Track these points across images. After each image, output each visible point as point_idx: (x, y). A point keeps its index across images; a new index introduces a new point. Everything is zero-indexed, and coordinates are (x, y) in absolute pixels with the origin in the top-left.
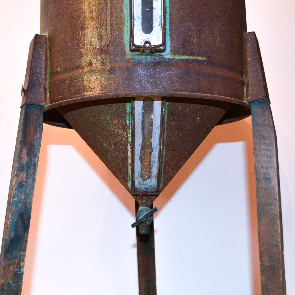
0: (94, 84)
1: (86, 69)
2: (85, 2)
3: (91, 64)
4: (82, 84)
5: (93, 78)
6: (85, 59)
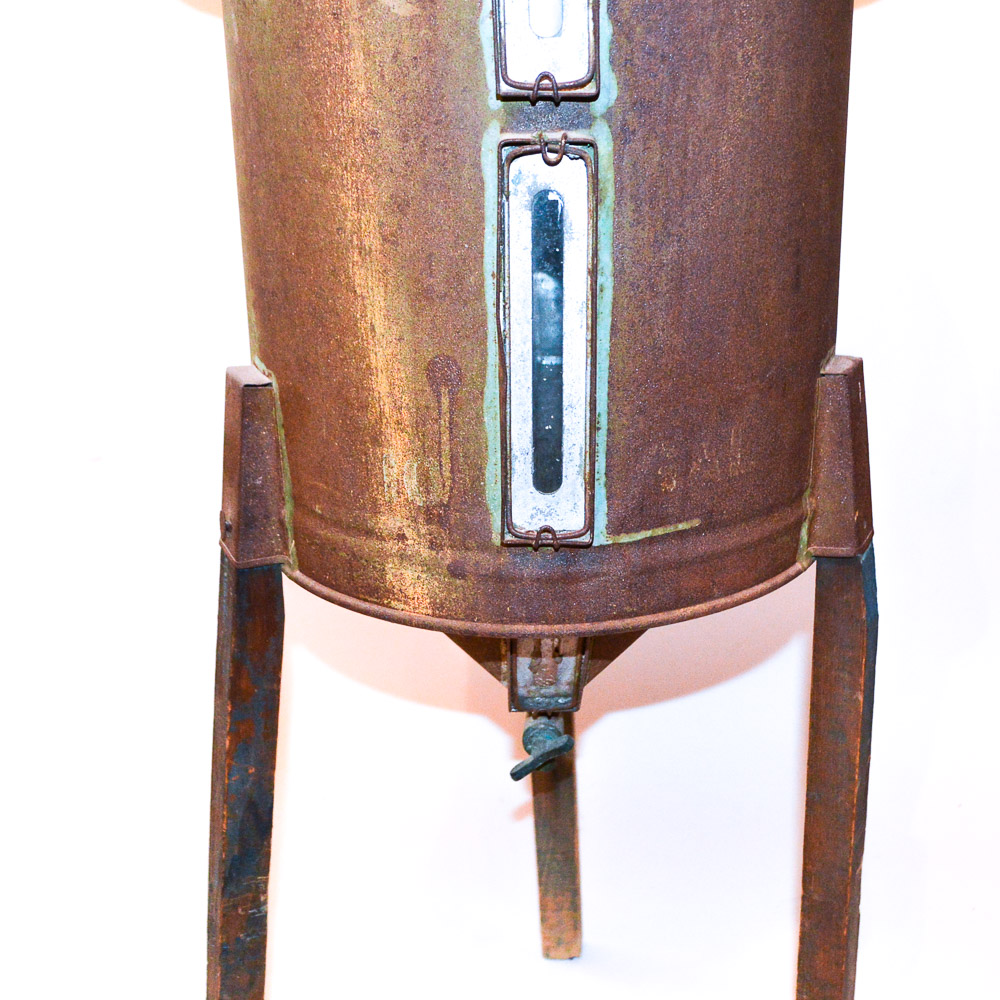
0: (412, 587)
1: (392, 547)
2: (380, 374)
3: (402, 537)
4: (383, 577)
5: (409, 574)
6: (388, 522)
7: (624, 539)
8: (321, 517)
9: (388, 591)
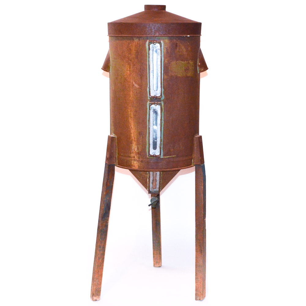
0: (135, 164)
1: (133, 159)
2: (132, 134)
3: (134, 157)
4: (131, 163)
5: (135, 162)
6: (132, 155)
7: (165, 157)
8: (122, 156)
9: (132, 165)
